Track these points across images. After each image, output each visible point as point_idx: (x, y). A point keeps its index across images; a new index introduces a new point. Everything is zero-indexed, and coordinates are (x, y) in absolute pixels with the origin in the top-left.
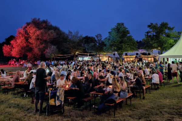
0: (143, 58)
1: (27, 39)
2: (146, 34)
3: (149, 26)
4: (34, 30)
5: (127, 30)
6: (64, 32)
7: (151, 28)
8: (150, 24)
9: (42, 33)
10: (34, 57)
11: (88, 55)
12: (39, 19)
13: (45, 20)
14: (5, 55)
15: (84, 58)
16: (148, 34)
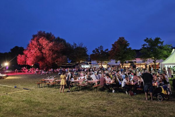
0: (136, 66)
1: (40, 50)
2: (143, 46)
3: (145, 40)
4: (47, 42)
5: (128, 43)
6: (70, 44)
7: (147, 42)
8: (146, 39)
9: (54, 45)
10: (46, 66)
11: (89, 64)
12: (44, 32)
13: (49, 33)
14: (19, 64)
15: (85, 66)
16: (144, 46)
